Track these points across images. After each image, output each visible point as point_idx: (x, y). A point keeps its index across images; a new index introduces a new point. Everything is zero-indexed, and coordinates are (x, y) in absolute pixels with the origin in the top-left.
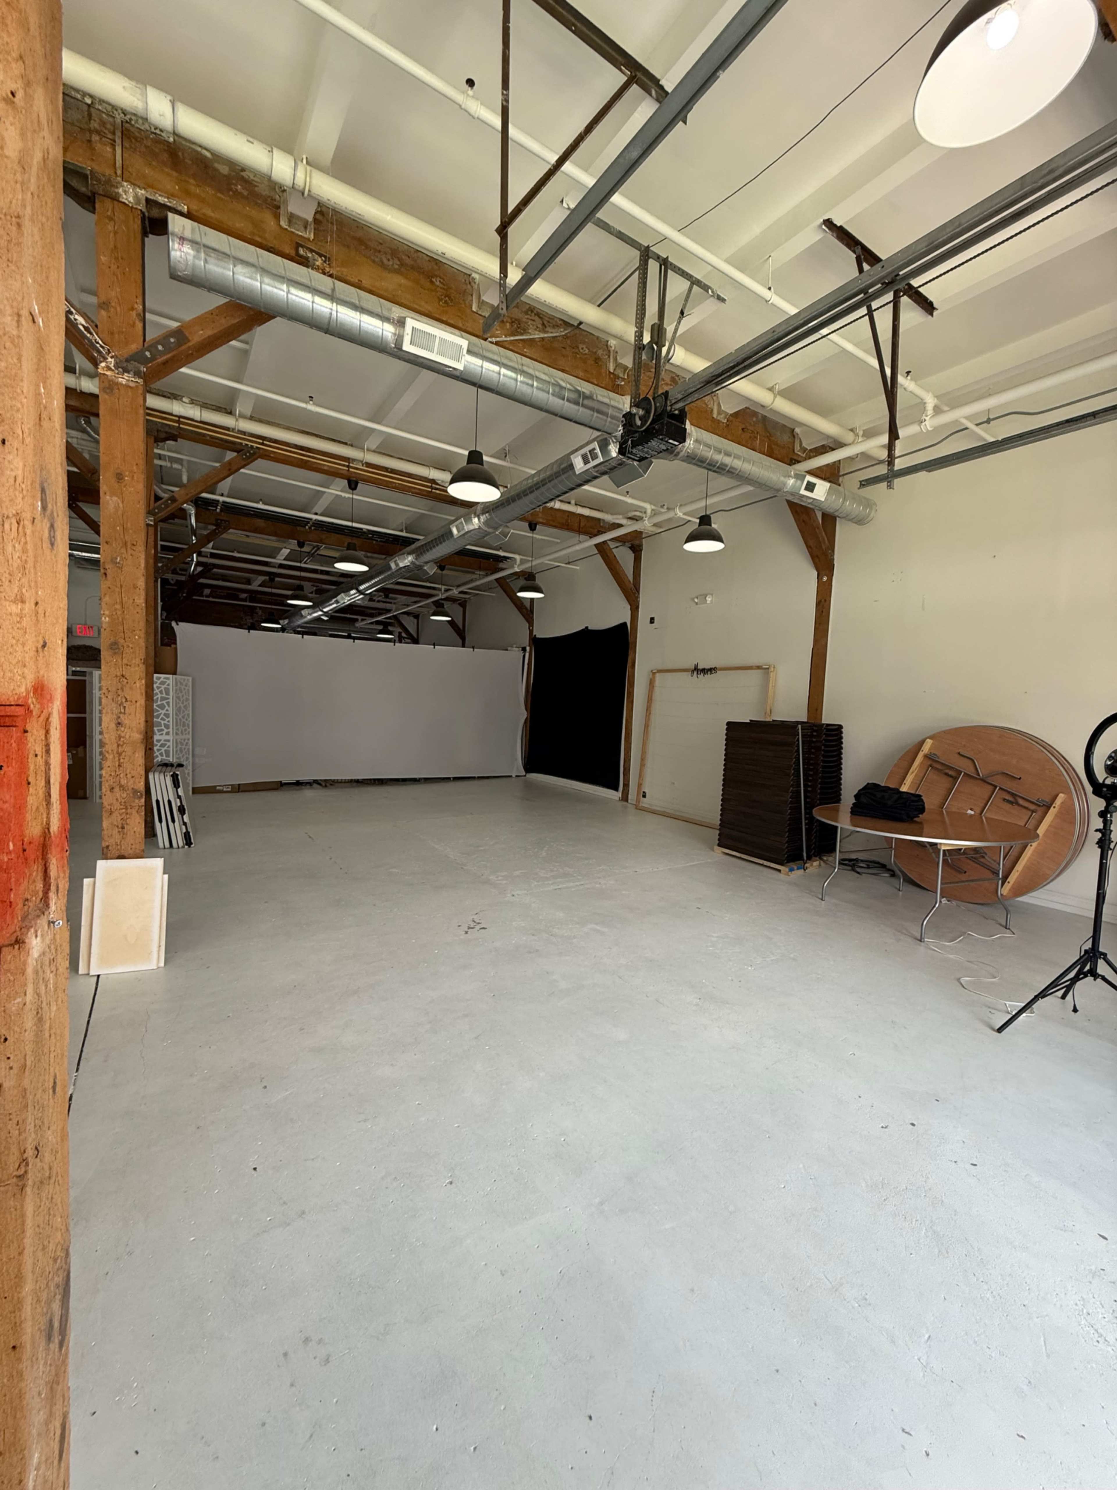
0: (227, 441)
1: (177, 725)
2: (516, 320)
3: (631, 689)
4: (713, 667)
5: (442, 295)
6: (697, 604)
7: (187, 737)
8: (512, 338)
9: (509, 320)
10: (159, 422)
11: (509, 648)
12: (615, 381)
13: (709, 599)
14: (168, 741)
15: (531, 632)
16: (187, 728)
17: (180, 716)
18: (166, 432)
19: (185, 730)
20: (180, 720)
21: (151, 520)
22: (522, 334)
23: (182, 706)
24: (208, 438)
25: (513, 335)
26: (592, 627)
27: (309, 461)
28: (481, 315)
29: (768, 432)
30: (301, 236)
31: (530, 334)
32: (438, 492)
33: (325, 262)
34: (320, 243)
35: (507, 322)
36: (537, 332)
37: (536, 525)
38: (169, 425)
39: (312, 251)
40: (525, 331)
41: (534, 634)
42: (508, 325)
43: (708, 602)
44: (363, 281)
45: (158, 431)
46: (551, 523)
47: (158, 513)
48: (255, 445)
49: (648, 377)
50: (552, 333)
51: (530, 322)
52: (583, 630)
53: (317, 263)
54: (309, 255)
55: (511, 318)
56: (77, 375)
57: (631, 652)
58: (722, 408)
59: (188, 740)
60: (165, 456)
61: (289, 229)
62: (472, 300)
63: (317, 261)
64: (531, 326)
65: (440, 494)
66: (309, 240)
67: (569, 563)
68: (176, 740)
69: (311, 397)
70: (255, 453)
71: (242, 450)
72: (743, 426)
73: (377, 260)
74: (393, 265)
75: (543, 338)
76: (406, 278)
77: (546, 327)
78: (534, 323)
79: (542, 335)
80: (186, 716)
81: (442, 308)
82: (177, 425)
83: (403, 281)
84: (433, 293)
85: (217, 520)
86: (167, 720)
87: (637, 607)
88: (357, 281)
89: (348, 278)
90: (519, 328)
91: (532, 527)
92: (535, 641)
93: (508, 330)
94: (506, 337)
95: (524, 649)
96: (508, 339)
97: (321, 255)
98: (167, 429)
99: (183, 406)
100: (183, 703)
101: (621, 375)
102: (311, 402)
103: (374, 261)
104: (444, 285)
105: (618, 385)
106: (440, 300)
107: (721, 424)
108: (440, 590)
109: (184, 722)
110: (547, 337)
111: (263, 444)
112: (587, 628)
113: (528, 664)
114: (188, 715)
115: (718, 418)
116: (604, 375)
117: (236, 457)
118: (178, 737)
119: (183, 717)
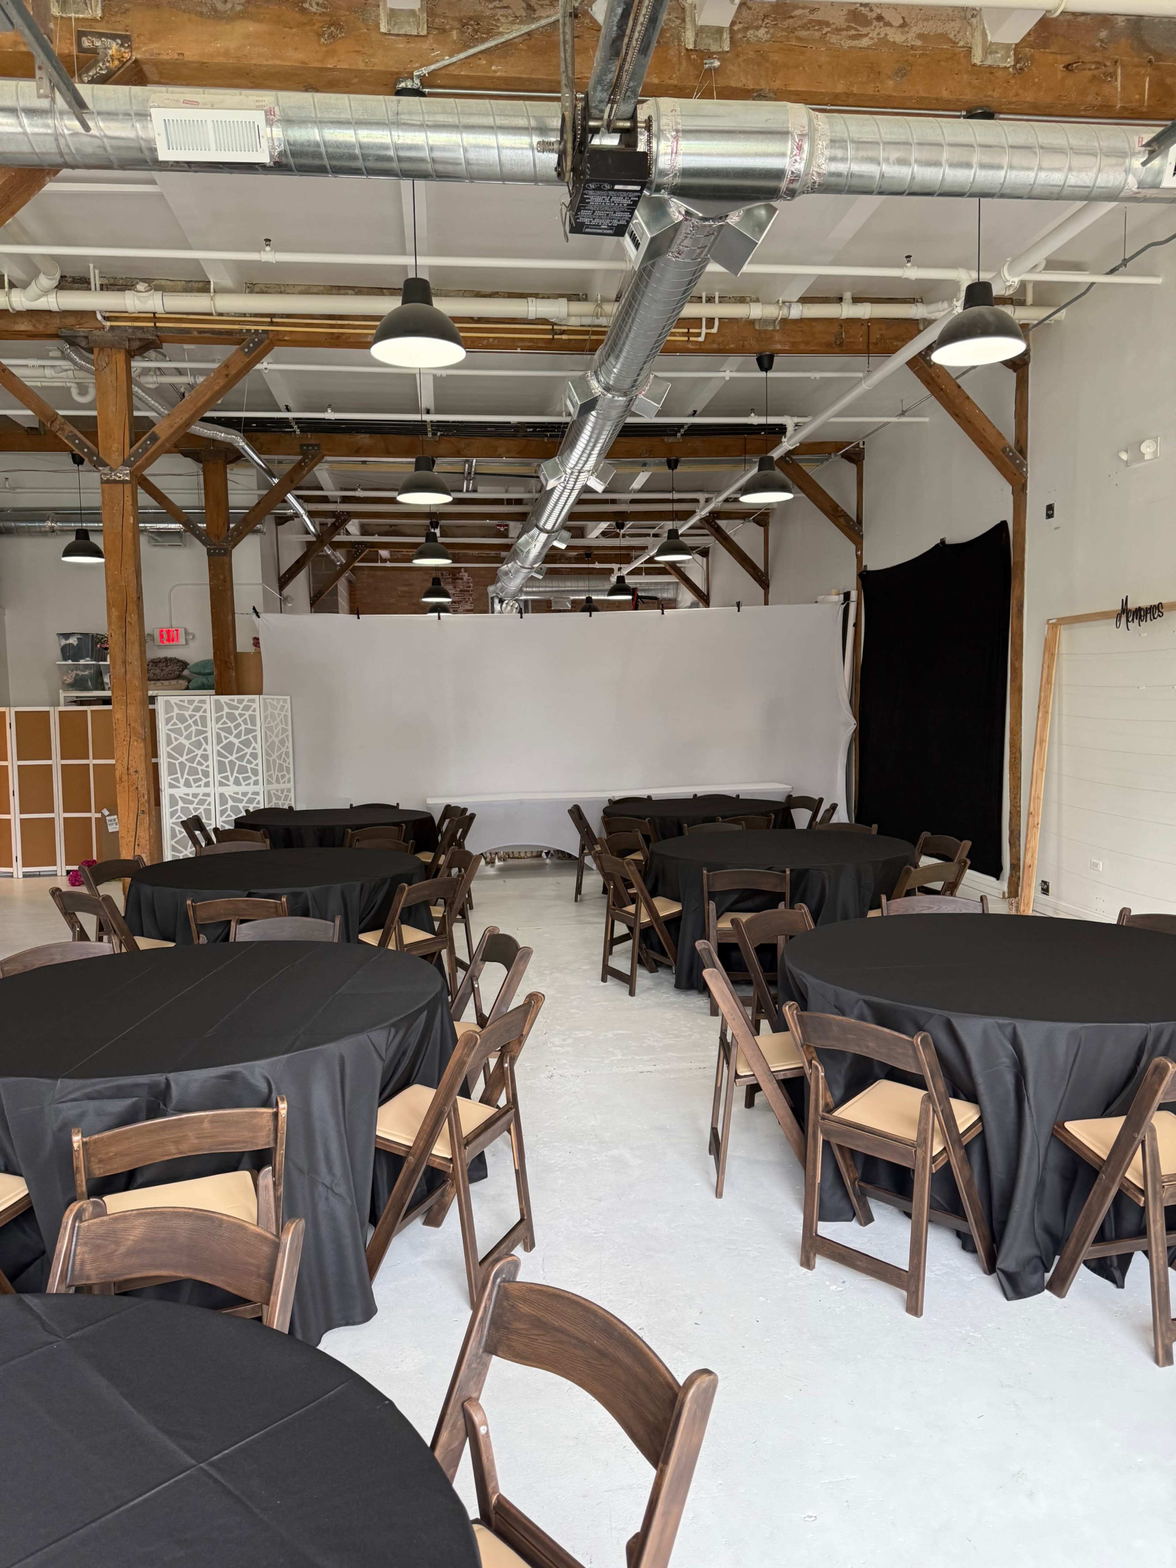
0: (220, 332)
1: (268, 770)
2: (471, 19)
3: (1017, 665)
4: (1156, 603)
5: (322, 27)
6: (1127, 463)
7: (287, 786)
8: (463, 55)
9: (456, 24)
10: (129, 327)
11: (820, 598)
12: (703, 64)
13: (1147, 449)
14: (257, 794)
15: (860, 559)
16: (285, 772)
17: (274, 756)
18: (140, 339)
19: (283, 776)
20: (274, 761)
21: (126, 475)
22: (484, 41)
23: (276, 740)
24: (196, 334)
25: (466, 47)
26: (951, 540)
27: (342, 334)
28: (398, 35)
29: (1150, 51)
30: (83, 18)
31: (501, 34)
32: (564, 337)
33: (122, 45)
34: (113, 19)
35: (452, 29)
36: (517, 26)
37: (771, 357)
38: (142, 328)
39: (100, 35)
40: (490, 33)
41: (864, 564)
42: (455, 34)
43: (1147, 457)
44: (187, 53)
45: (129, 340)
46: (802, 347)
47: (135, 462)
48: (261, 328)
49: (786, 30)
50: (548, 17)
51: (500, 12)
52: (937, 546)
53: (110, 52)
54: (98, 43)
55: (460, 20)
56: (6, 289)
57: (1014, 584)
58: (989, 38)
59: (289, 790)
60: (186, 369)
61: (64, 15)
62: (379, 15)
63: (110, 48)
64: (502, 19)
65: (569, 340)
66: (94, 20)
67: (903, 414)
68: (269, 792)
69: (267, 240)
70: (261, 342)
71: (244, 340)
72: (1068, 59)
73: (205, 10)
74: (232, 8)
75: (529, 34)
76: (260, 21)
77: (534, 10)
78: (510, 11)
79: (525, 29)
80: (283, 756)
81: (324, 49)
82: (152, 324)
83: (252, 27)
84: (308, 28)
85: (302, 446)
86: (255, 762)
87: (1024, 487)
88: (176, 57)
89: (161, 57)
90: (476, 31)
91: (765, 363)
92: (866, 578)
93: (455, 42)
94: (451, 56)
95: (847, 596)
96: (454, 59)
97: (113, 37)
98: (139, 335)
99: (138, 297)
100: (277, 736)
101: (714, 48)
102: (268, 248)
103: (201, 14)
104: (326, 8)
105: (710, 69)
106: (320, 35)
107: (999, 74)
108: (696, 501)
109: (280, 765)
110: (537, 29)
111: (272, 323)
112: (943, 541)
113: (855, 625)
114: (287, 754)
115: (989, 62)
116: (675, 60)
117: (237, 351)
118: (270, 787)
119: (280, 757)
